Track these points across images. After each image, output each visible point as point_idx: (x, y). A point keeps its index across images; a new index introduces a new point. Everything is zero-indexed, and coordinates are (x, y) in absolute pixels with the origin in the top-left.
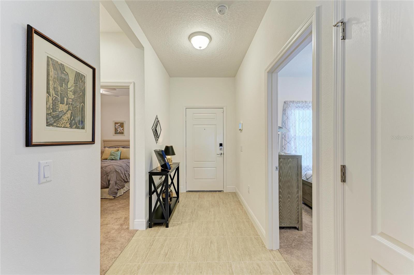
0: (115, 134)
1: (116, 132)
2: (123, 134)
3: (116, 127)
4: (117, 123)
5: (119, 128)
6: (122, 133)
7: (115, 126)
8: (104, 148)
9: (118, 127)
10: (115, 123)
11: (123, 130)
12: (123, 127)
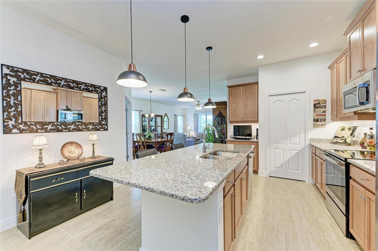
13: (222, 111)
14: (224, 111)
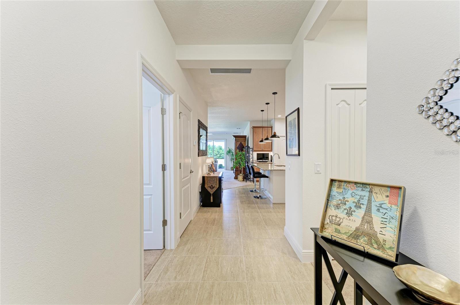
13: (242, 143)
14: (244, 142)
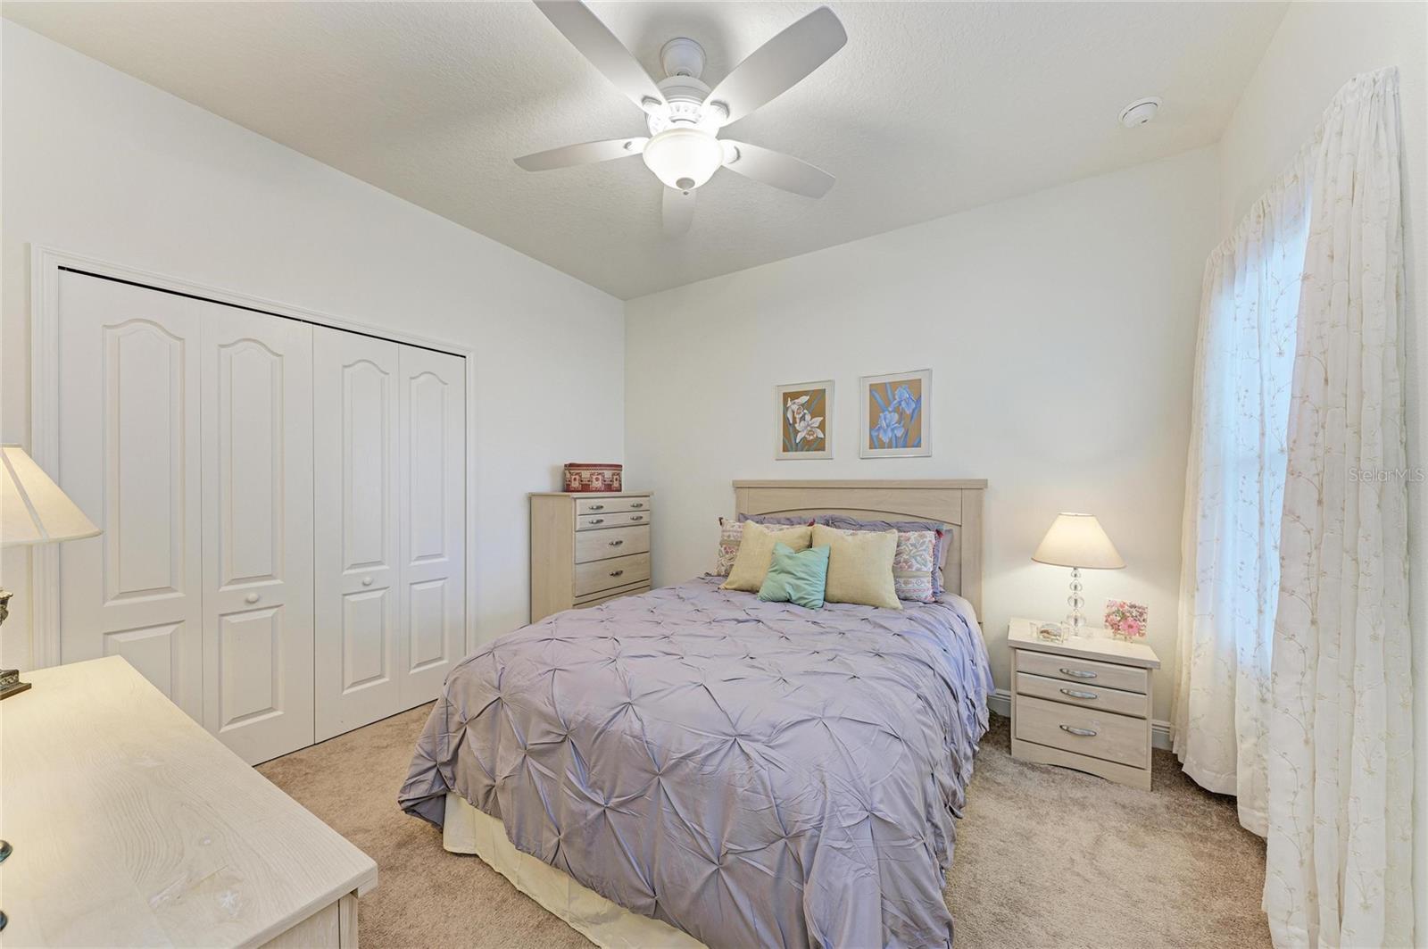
0: (784, 451)
1: (791, 442)
2: (824, 450)
3: (790, 415)
4: (795, 395)
5: (803, 418)
6: (817, 445)
7: (786, 409)
8: (739, 521)
9: (798, 417)
10: (786, 396)
11: (822, 426)
12: (822, 414)
